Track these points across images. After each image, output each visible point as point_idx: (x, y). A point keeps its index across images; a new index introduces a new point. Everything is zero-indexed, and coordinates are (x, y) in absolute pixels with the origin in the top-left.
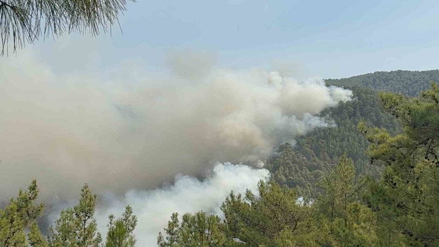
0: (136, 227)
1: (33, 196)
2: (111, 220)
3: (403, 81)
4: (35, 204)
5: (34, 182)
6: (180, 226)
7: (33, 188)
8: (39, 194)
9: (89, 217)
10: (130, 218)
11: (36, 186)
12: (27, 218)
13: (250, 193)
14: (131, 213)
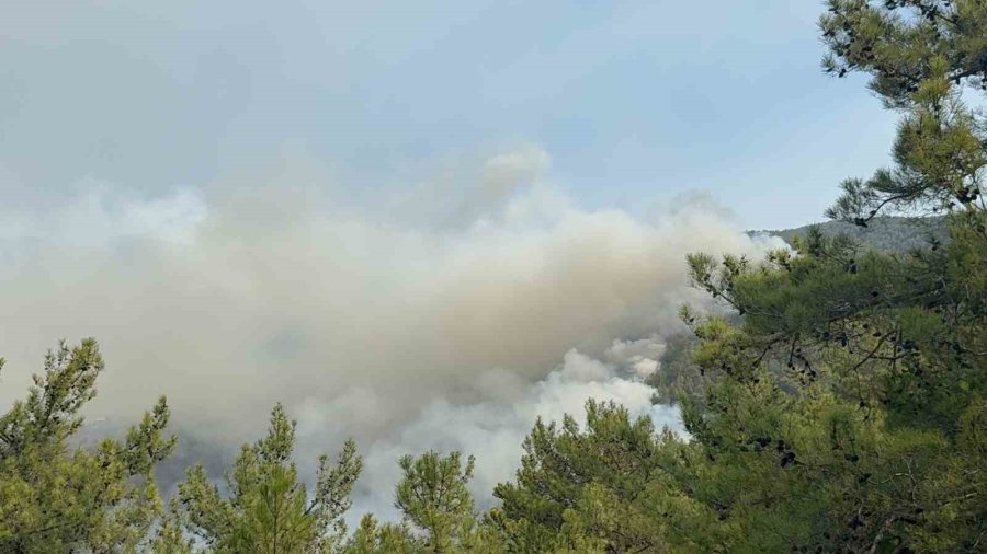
0: (359, 475)
1: (161, 423)
2: (323, 463)
3: (891, 234)
4: (163, 436)
5: (163, 400)
6: (463, 474)
7: (161, 410)
8: (169, 420)
9: (283, 458)
10: (353, 460)
11: (164, 406)
12: (150, 460)
13: (570, 420)
14: (353, 451)
